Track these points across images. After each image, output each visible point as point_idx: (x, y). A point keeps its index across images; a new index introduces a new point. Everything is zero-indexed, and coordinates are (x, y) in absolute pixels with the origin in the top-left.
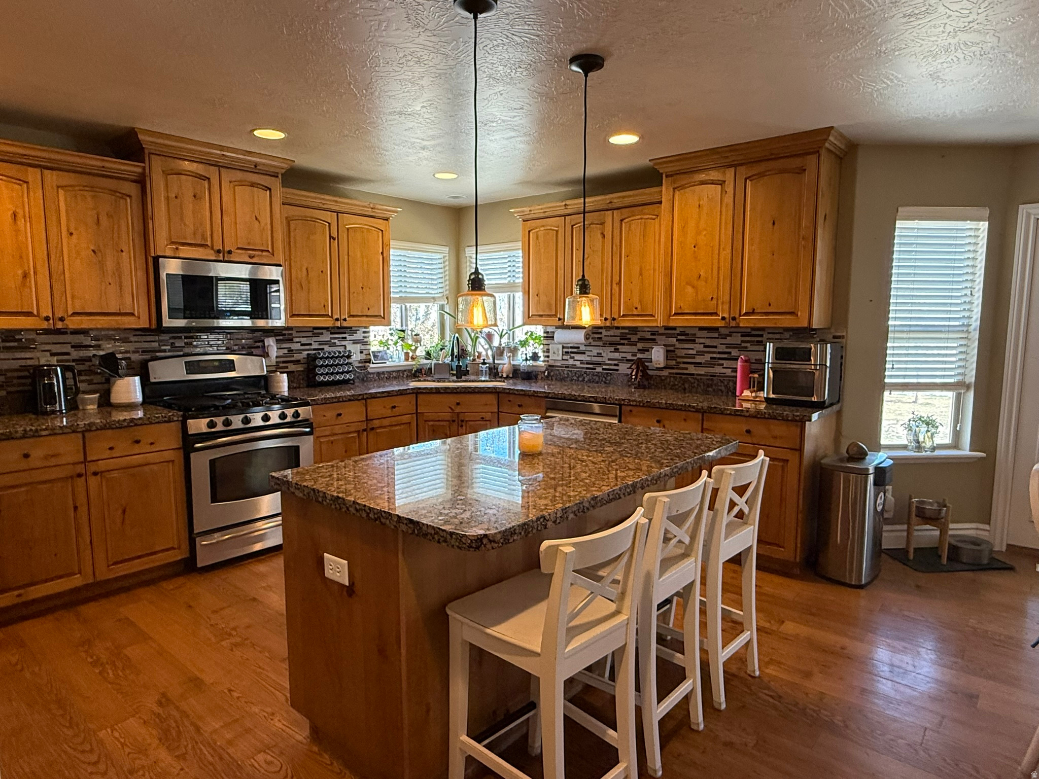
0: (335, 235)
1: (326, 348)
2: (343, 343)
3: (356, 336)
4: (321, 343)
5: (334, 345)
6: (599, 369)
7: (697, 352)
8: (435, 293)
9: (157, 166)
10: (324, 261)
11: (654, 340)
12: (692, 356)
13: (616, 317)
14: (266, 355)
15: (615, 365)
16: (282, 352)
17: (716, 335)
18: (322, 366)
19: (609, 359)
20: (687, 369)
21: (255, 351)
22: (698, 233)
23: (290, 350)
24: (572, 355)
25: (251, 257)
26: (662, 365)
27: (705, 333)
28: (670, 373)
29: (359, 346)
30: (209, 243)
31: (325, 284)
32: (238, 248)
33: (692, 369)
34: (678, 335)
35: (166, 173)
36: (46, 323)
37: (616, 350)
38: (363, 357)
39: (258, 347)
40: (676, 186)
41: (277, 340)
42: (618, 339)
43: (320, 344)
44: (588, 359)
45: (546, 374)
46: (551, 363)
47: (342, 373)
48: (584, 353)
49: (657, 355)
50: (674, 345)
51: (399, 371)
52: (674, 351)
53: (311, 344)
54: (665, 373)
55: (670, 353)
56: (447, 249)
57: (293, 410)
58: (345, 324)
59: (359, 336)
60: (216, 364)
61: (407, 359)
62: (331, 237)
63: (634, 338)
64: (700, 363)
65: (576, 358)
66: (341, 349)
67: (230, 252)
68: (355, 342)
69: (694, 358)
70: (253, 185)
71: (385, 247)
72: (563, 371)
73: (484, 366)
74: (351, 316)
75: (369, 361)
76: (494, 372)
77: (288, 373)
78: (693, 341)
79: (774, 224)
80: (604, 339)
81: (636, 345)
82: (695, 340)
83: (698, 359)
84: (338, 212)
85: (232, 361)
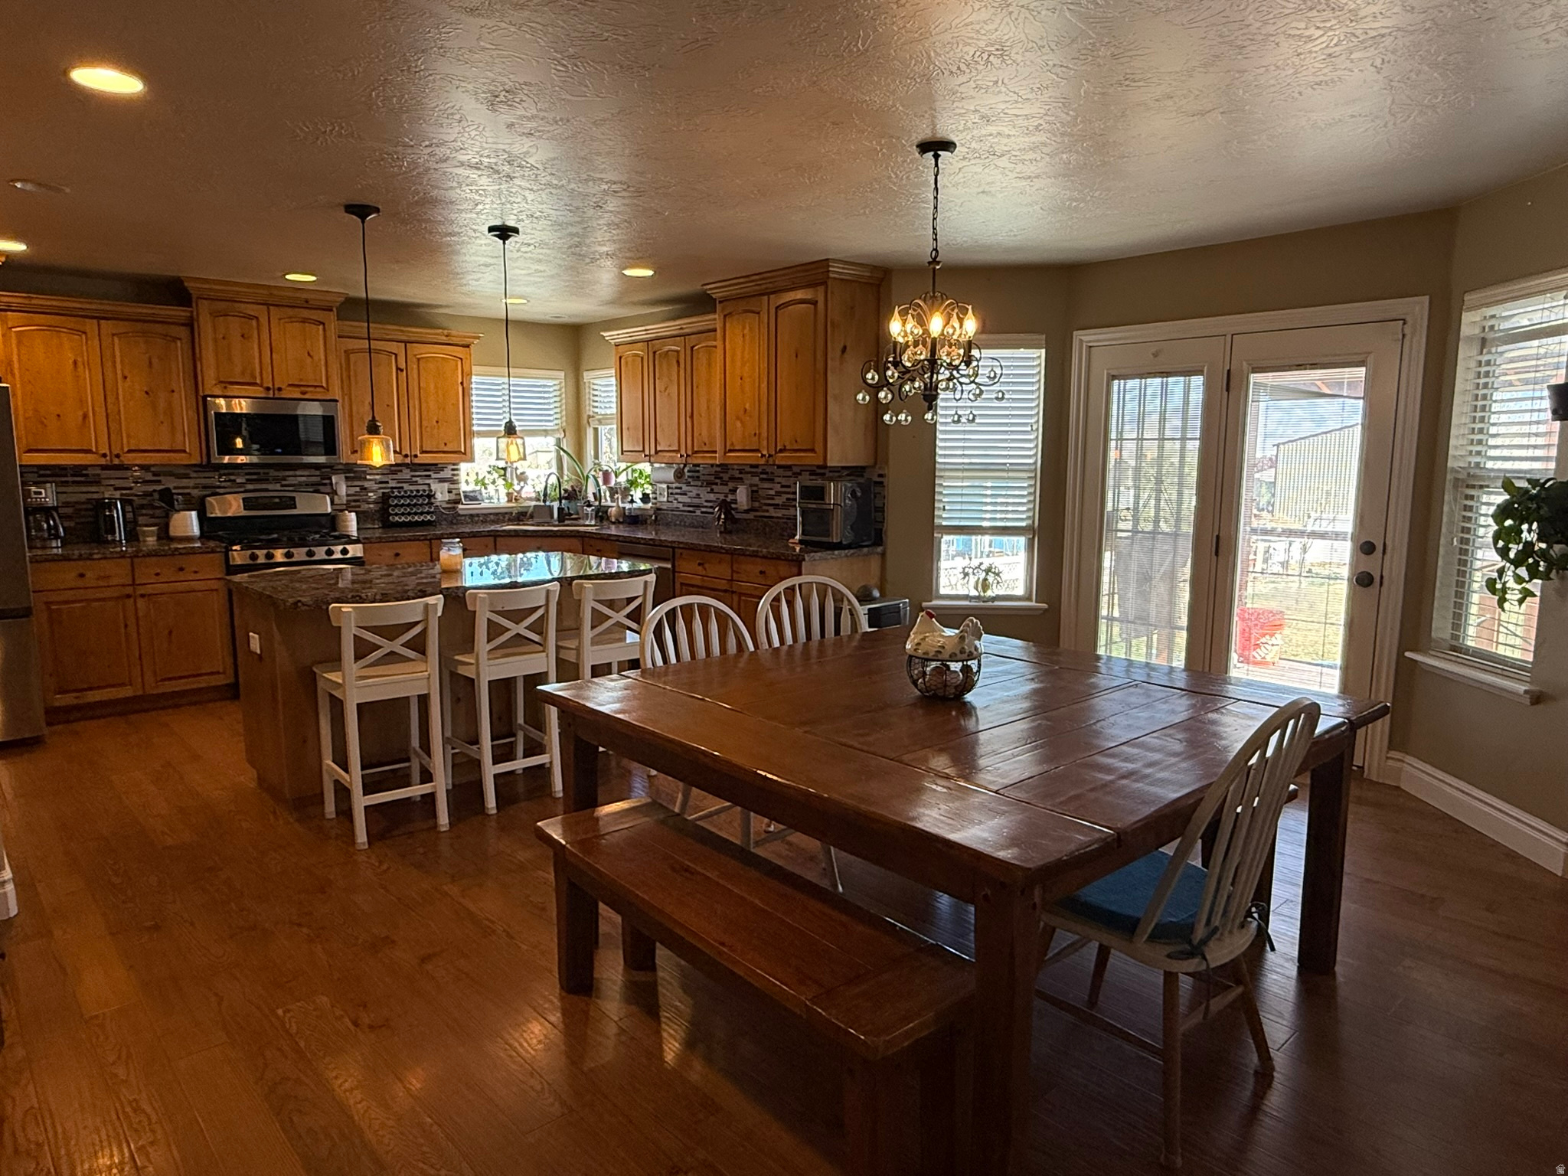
0: (403, 366)
1: (406, 486)
2: (427, 482)
3: (442, 475)
4: (400, 481)
5: (416, 483)
6: (698, 513)
7: (776, 492)
8: (550, 426)
9: (204, 313)
10: (391, 396)
11: (741, 479)
12: (771, 497)
13: (690, 453)
14: (333, 493)
15: (711, 507)
16: (352, 490)
17: (790, 473)
18: (396, 506)
19: (706, 501)
20: (767, 511)
21: (322, 488)
22: (743, 364)
23: (363, 488)
24: (676, 496)
25: (303, 393)
26: (746, 508)
27: (781, 471)
28: (755, 516)
29: (446, 485)
30: (258, 381)
31: (392, 418)
32: (290, 385)
33: (772, 512)
34: (762, 473)
35: (216, 315)
36: (104, 459)
37: (712, 491)
38: (453, 497)
39: (325, 484)
40: (726, 313)
41: (346, 478)
42: (712, 478)
43: (398, 483)
44: (689, 500)
45: (653, 518)
46: (658, 505)
47: (422, 513)
48: (686, 494)
49: (742, 496)
50: (757, 485)
51: (497, 514)
52: (757, 491)
53: (387, 482)
54: (751, 516)
55: (754, 495)
56: (562, 374)
57: (341, 547)
58: (416, 461)
59: (447, 473)
60: (277, 500)
61: (510, 501)
62: (398, 369)
63: (726, 477)
64: (778, 505)
65: (680, 500)
66: (426, 487)
67: (280, 389)
68: (442, 480)
69: (773, 499)
70: (304, 321)
71: (467, 375)
72: (668, 514)
73: (589, 509)
74: (423, 452)
75: (459, 502)
76: (601, 514)
77: (357, 512)
78: (771, 480)
79: (797, 356)
80: (702, 478)
81: (727, 485)
82: (773, 480)
83: (778, 501)
84: (406, 342)
85: (293, 498)
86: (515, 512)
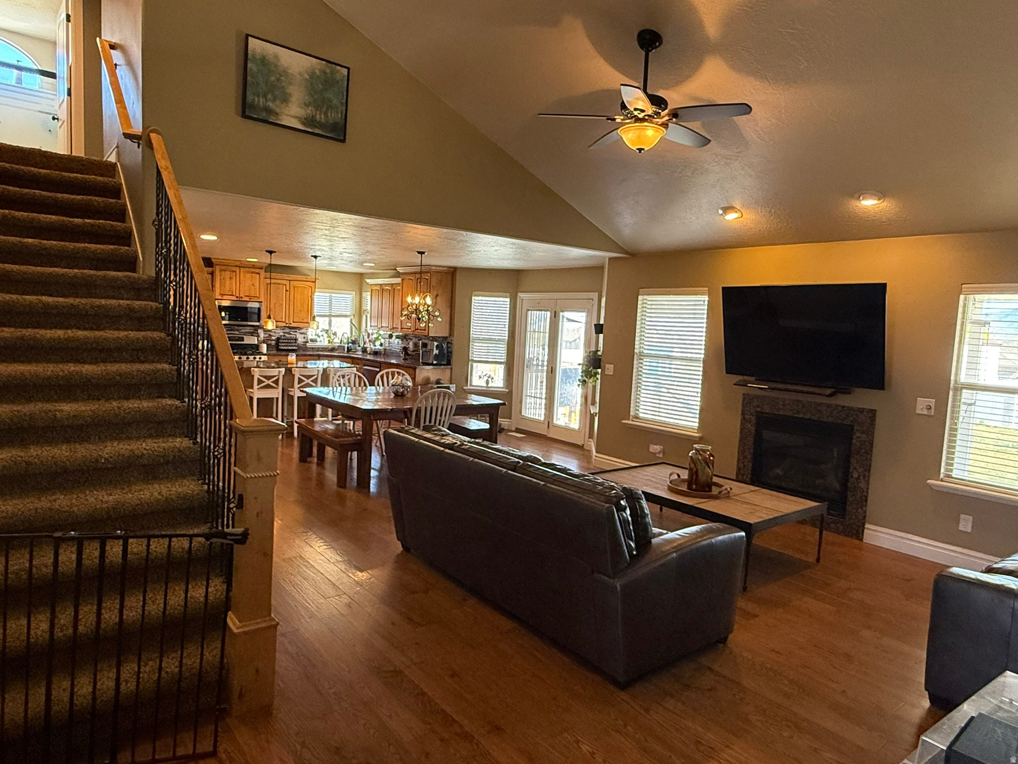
0: (288, 289)
1: (287, 335)
2: (295, 333)
3: (302, 331)
4: (285, 333)
5: (291, 334)
6: (397, 351)
8: (348, 313)
9: (218, 268)
10: (283, 301)
11: (411, 339)
13: (392, 328)
14: (258, 336)
15: (401, 349)
16: (266, 336)
18: (282, 343)
21: (254, 334)
23: (270, 335)
25: (250, 299)
29: (303, 336)
30: (234, 294)
31: (283, 309)
32: (246, 296)
35: (221, 271)
38: (305, 340)
40: (403, 278)
41: (263, 331)
42: (403, 338)
45: (383, 353)
46: (385, 347)
47: (292, 346)
49: (411, 346)
51: (323, 348)
54: (414, 353)
56: (354, 293)
57: (259, 356)
58: (290, 325)
60: (238, 338)
61: (329, 343)
62: (286, 290)
66: (295, 336)
67: (242, 297)
68: (301, 333)
70: (253, 273)
71: (312, 293)
72: (388, 351)
73: (359, 348)
74: (294, 322)
75: (307, 342)
76: (364, 350)
77: (267, 345)
84: (290, 281)
85: (243, 338)
86: (330, 347)
